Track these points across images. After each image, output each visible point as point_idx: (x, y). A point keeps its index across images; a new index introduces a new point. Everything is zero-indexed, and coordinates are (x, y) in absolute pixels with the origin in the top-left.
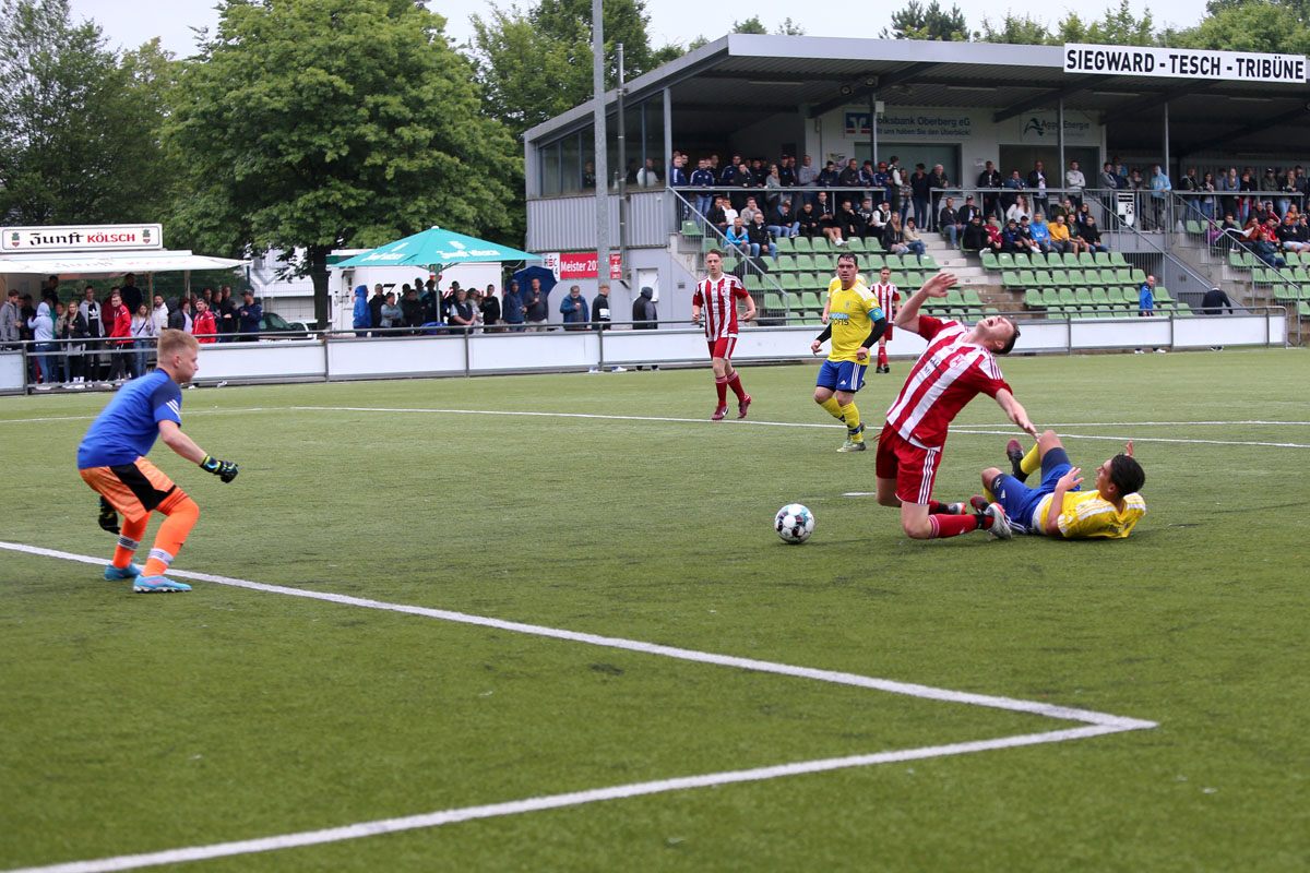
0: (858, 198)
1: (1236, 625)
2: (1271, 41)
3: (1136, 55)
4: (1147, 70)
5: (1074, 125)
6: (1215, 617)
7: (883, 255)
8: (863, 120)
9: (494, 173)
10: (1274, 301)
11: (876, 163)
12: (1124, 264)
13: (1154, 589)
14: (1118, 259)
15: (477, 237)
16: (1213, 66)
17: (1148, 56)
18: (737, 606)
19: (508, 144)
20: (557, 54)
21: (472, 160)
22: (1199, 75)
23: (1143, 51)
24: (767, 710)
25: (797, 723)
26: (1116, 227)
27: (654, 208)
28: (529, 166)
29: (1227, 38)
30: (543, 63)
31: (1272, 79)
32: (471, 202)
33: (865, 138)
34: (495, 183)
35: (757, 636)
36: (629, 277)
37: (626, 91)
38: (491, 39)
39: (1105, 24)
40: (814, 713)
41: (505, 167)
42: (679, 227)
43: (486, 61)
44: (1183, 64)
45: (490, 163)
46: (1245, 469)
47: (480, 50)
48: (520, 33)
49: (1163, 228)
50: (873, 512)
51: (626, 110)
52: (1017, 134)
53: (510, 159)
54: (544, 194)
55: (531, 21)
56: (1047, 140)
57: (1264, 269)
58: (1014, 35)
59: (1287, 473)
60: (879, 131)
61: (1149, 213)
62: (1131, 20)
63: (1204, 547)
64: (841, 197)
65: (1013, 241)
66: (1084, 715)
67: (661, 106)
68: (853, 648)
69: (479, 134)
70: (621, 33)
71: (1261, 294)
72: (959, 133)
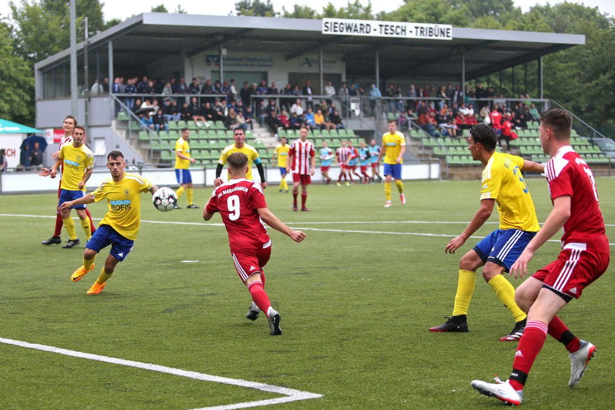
0: (212, 100)
1: (379, 337)
2: (435, 18)
3: (361, 25)
4: (367, 32)
5: (328, 62)
6: (368, 332)
7: (225, 131)
8: (216, 59)
9: (20, 86)
10: (434, 156)
11: (222, 81)
12: (353, 135)
13: (339, 316)
14: (351, 133)
15: (10, 120)
16: (403, 30)
17: (368, 25)
18: (108, 325)
19: (27, 71)
20: (54, 22)
21: (7, 79)
22: (395, 36)
23: (365, 22)
24: (108, 386)
25: (122, 394)
26: (350, 116)
27: (103, 105)
28: (37, 82)
29: (411, 16)
30: (47, 27)
31: (434, 37)
32: (6, 102)
33: (216, 68)
34: (20, 91)
35: (114, 342)
36: (90, 142)
37: (88, 42)
38: (20, 15)
39: (347, 9)
40: (133, 388)
41: (25, 82)
42: (116, 116)
43: (17, 26)
44: (386, 30)
45: (17, 81)
46: (401, 248)
47: (13, 21)
48: (34, 11)
49: (375, 117)
50: (195, 272)
51: (89, 53)
52: (298, 66)
53: (28, 79)
54: (45, 97)
55: (42, 5)
56: (313, 70)
57: (428, 138)
58: (300, 13)
59: (423, 250)
60: (224, 64)
61: (368, 109)
62: (360, 6)
63: (370, 292)
64: (204, 100)
65: (296, 123)
66: (282, 390)
67: (107, 50)
68: (165, 350)
69: (11, 65)
70: (89, 12)
71: (427, 152)
72: (267, 66)
